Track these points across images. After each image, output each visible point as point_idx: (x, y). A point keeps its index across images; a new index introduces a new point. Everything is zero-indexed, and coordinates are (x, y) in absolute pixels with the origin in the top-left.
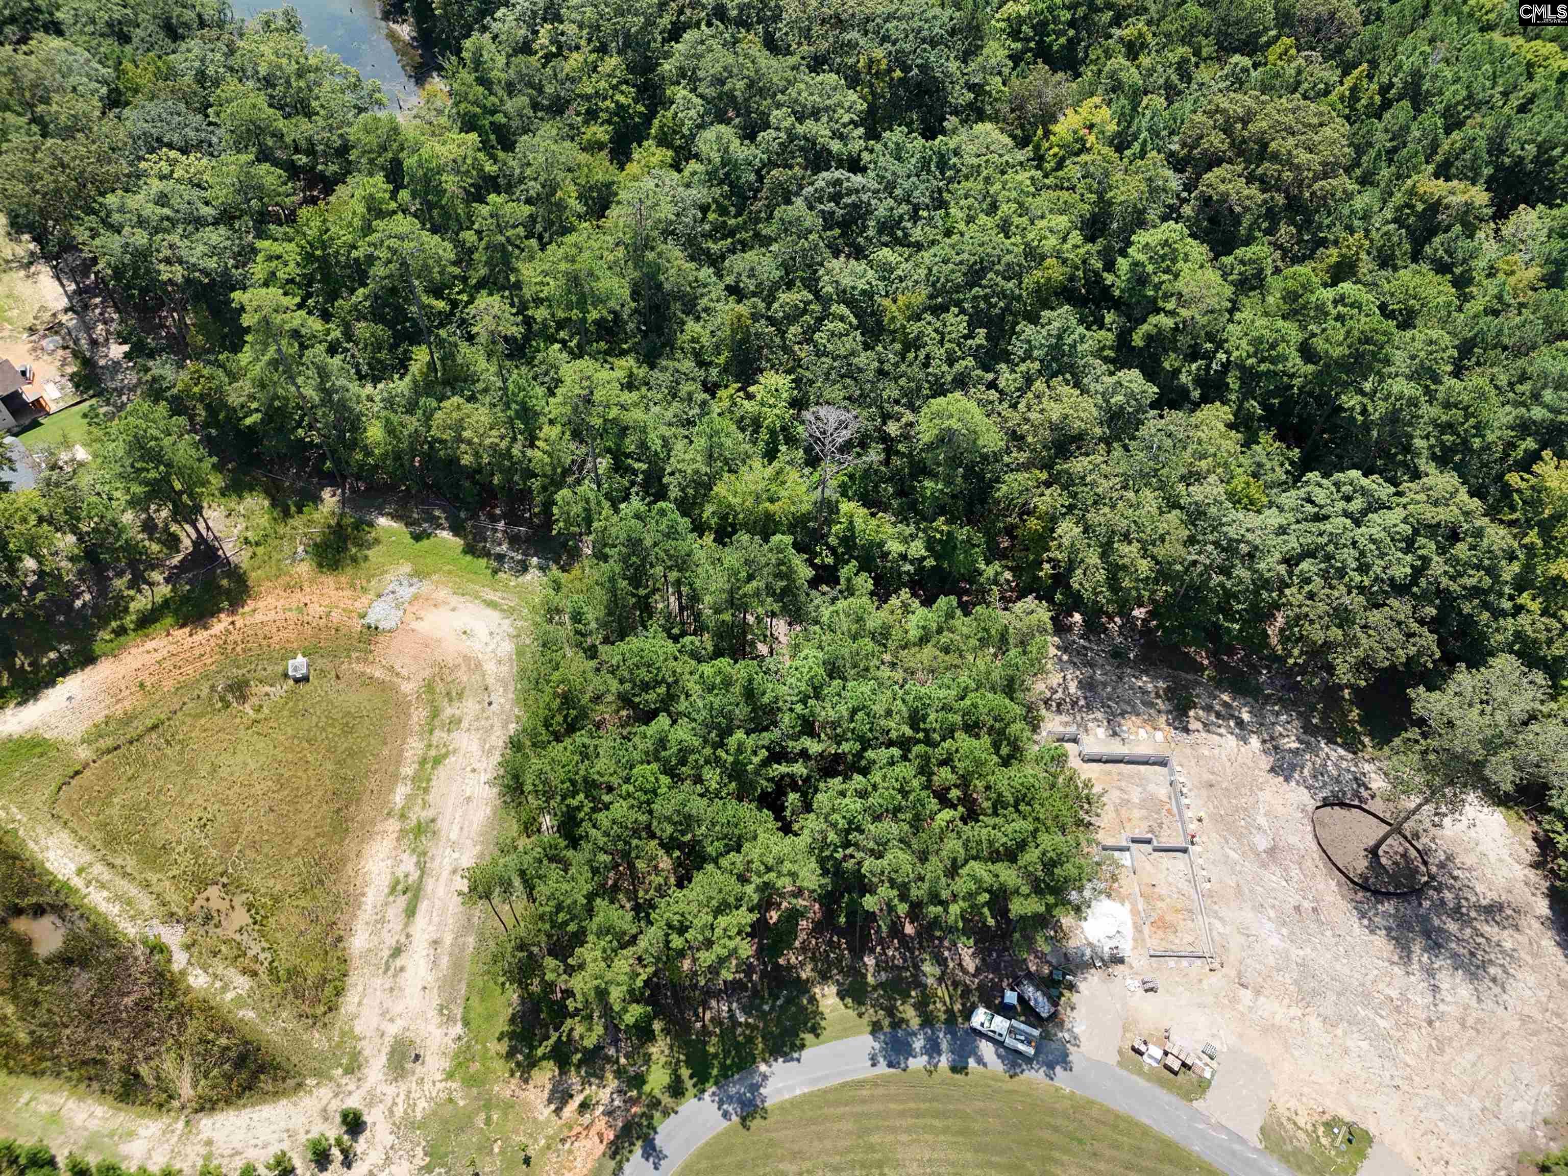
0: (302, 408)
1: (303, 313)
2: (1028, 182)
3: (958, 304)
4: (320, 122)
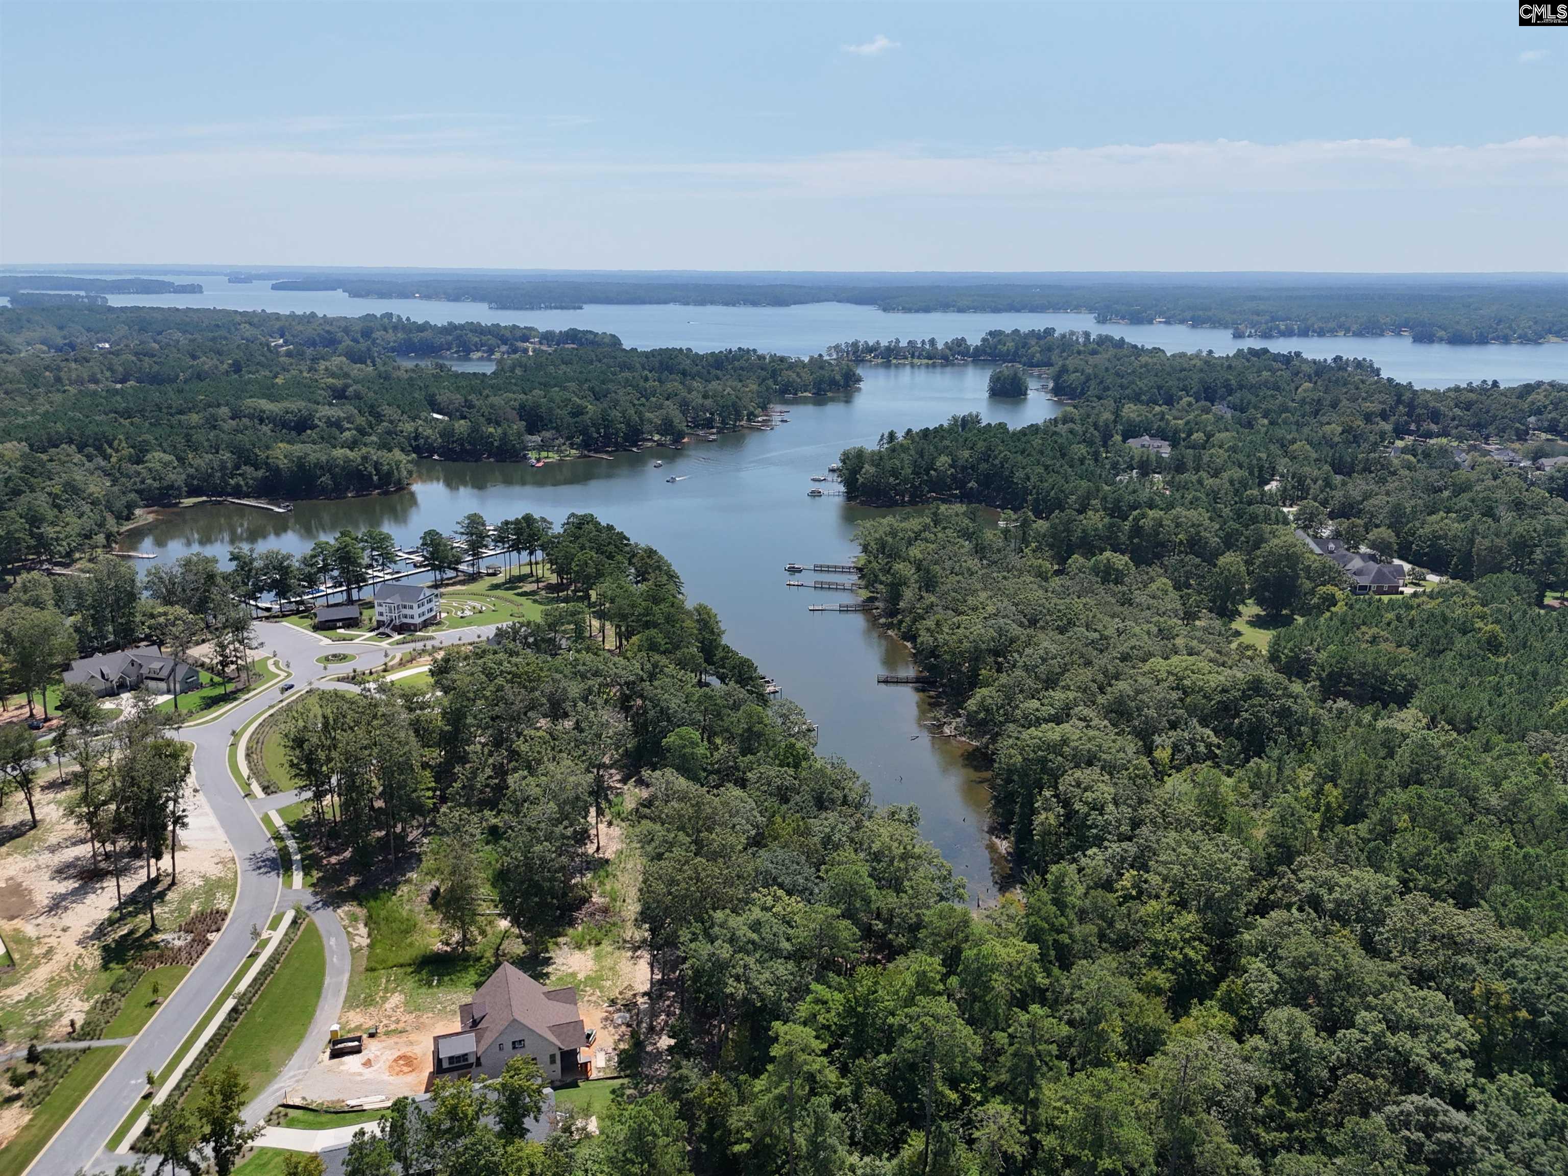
0: (787, 1154)
1: (825, 1060)
4: (905, 899)
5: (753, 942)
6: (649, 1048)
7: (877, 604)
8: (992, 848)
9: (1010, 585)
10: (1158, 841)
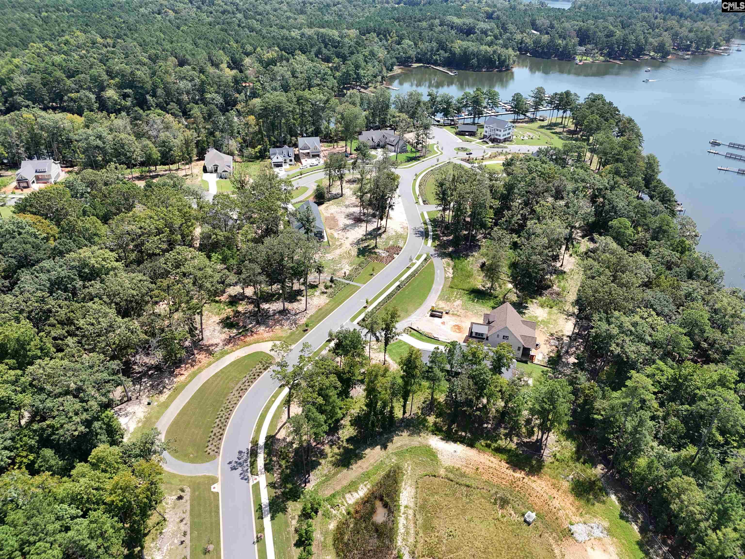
0: (620, 429)
1: (654, 397)
4: (726, 337)
5: (631, 331)
6: (564, 360)
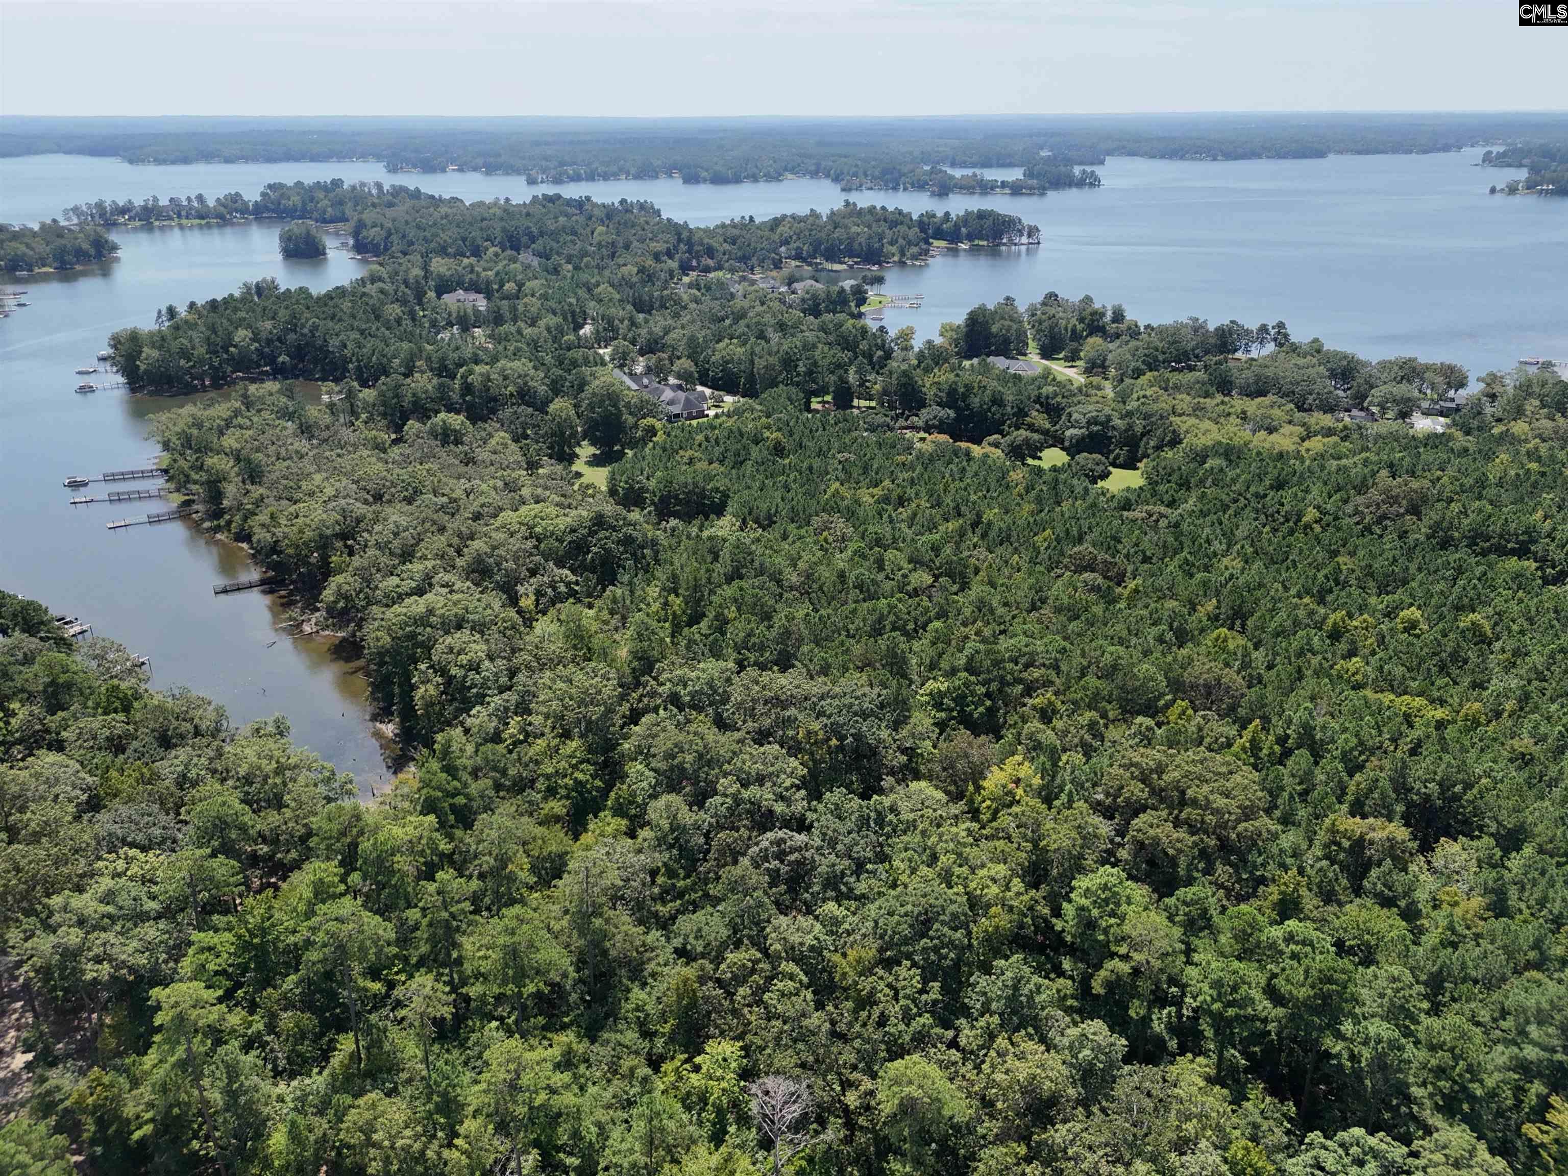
0: (202, 1115)
2: (964, 834)
3: (909, 956)
4: (288, 813)
7: (195, 507)
8: (378, 735)
9: (346, 462)
10: (535, 683)
